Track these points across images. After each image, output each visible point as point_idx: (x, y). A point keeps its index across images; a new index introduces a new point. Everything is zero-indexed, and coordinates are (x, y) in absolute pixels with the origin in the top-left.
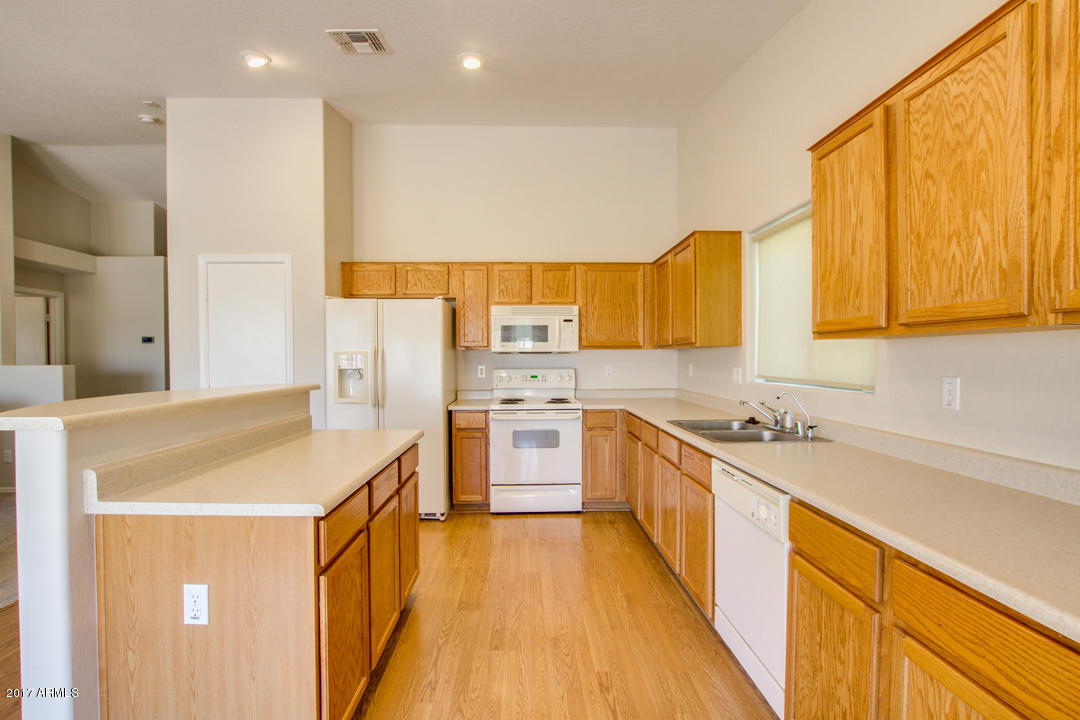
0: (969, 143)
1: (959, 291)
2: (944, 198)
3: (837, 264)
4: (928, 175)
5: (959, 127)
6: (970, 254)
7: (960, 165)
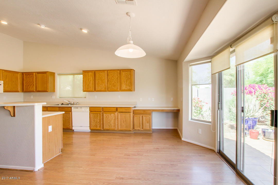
0: (102, 78)
1: (101, 89)
2: (100, 81)
3: (87, 84)
4: (98, 79)
5: (101, 76)
6: (102, 86)
7: (101, 80)
